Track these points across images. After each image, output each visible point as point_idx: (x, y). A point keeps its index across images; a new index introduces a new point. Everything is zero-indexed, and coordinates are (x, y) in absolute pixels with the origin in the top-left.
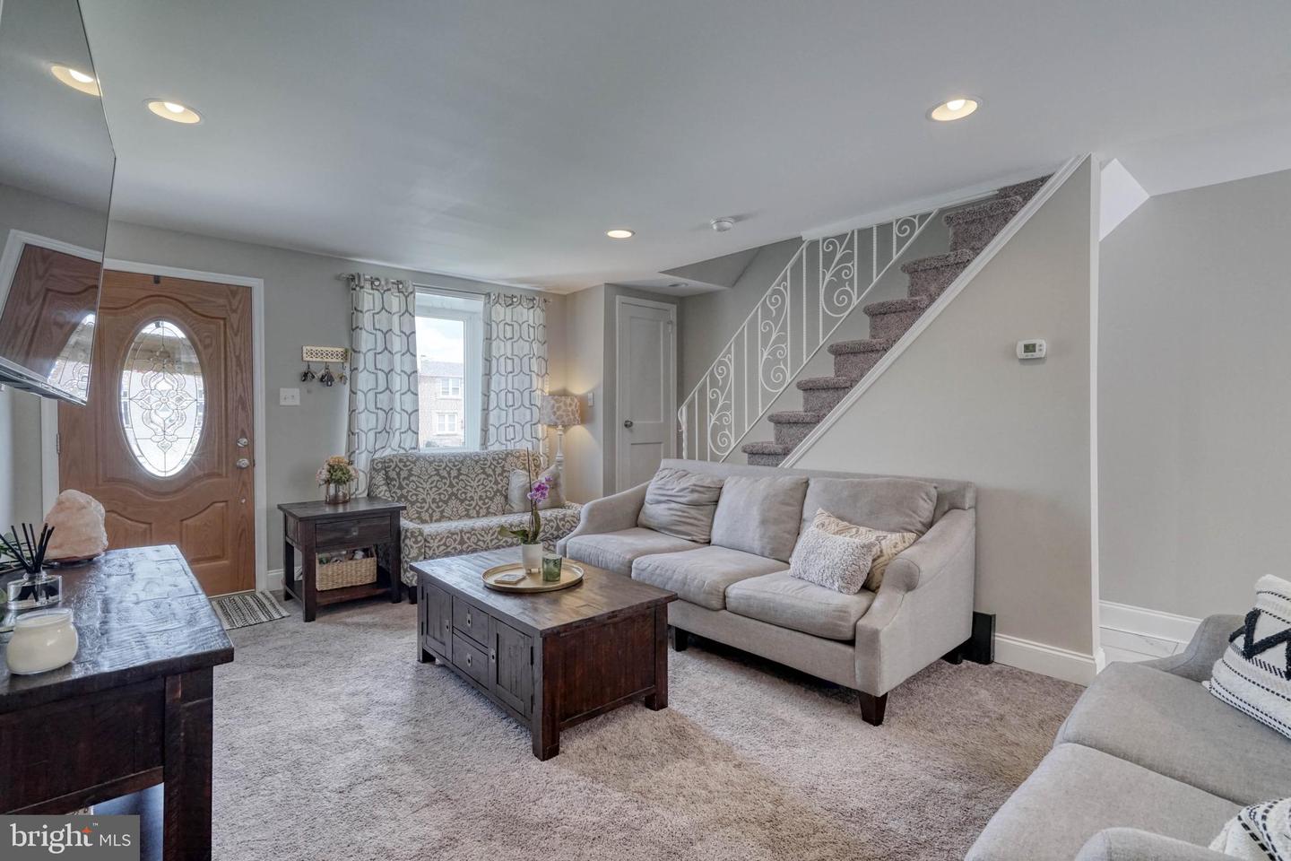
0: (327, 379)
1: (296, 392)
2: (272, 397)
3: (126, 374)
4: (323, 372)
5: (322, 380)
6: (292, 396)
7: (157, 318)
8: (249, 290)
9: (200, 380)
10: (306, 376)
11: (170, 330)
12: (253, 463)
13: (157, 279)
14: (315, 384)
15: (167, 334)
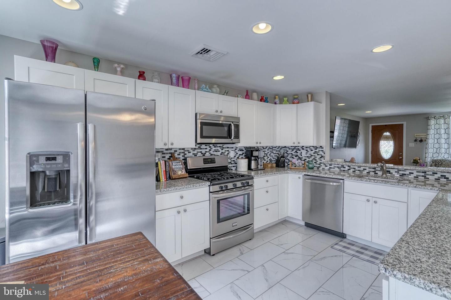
0: (421, 141)
1: (413, 144)
2: (407, 145)
3: (381, 142)
4: (420, 139)
5: (420, 141)
6: (412, 145)
7: (386, 132)
8: (403, 124)
9: (393, 141)
10: (416, 141)
11: (388, 134)
12: (403, 158)
13: (386, 125)
14: (418, 142)
15: (387, 134)
